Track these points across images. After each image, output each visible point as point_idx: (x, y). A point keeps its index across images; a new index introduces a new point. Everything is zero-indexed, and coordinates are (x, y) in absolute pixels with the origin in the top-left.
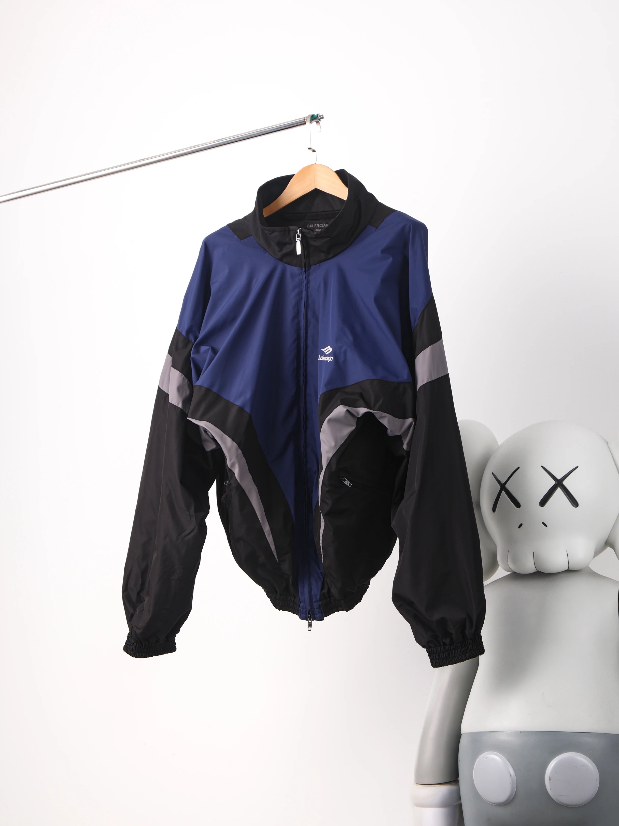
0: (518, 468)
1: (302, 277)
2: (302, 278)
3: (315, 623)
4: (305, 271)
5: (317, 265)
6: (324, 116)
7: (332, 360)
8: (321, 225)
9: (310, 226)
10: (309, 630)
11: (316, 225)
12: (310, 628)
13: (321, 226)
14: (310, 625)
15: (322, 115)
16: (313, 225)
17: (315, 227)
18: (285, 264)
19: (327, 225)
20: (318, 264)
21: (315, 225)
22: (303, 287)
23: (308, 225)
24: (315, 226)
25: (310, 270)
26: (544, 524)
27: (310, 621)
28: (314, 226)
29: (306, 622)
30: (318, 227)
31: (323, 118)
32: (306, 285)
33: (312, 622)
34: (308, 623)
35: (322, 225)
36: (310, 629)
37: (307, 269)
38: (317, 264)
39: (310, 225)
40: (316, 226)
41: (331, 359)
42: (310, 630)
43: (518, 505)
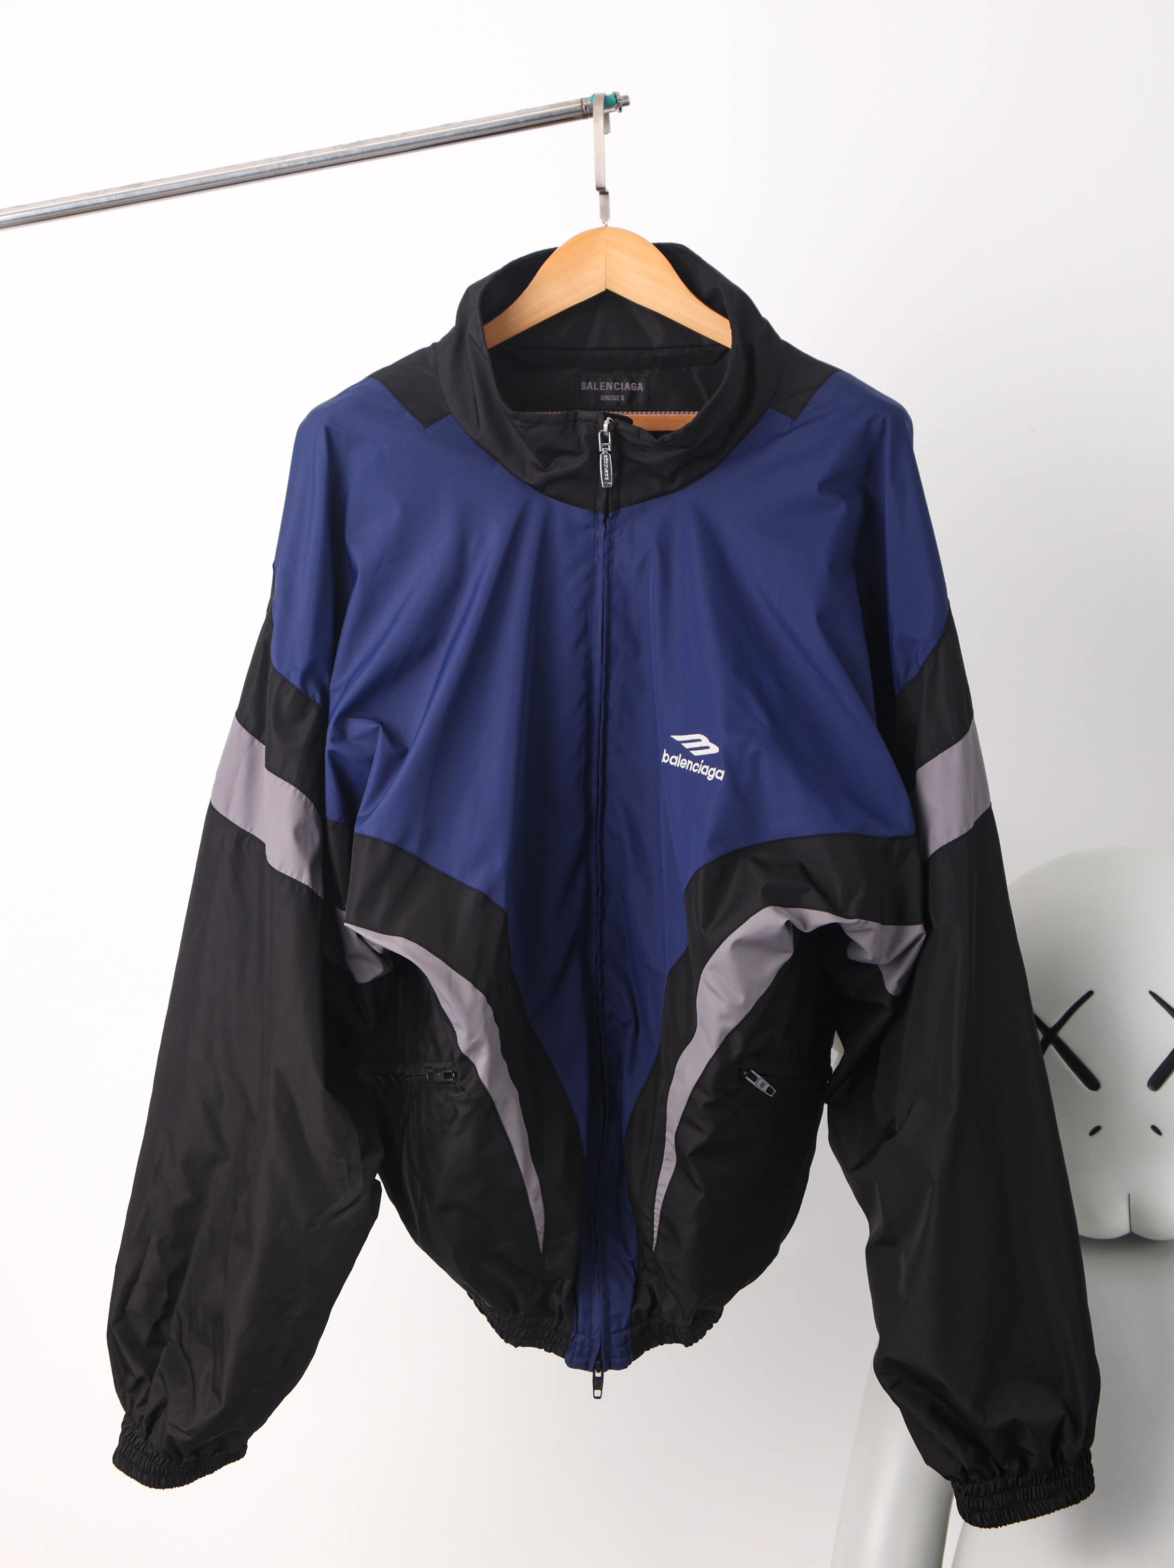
0: (1090, 994)
1: (595, 533)
2: (595, 536)
3: (610, 1375)
4: (604, 521)
5: (637, 505)
6: (631, 100)
7: (721, 778)
8: (619, 384)
9: (587, 386)
10: (595, 1396)
11: (605, 385)
12: (600, 1391)
13: (617, 388)
14: (598, 1384)
15: (626, 97)
16: (595, 383)
17: (601, 389)
18: (551, 499)
19: (634, 385)
20: (640, 504)
21: (601, 383)
22: (598, 559)
23: (583, 383)
24: (601, 386)
25: (617, 516)
26: (1155, 1129)
27: (598, 1375)
28: (598, 386)
29: (586, 1377)
30: (611, 389)
31: (627, 104)
32: (604, 555)
33: (602, 1375)
34: (595, 1378)
35: (619, 386)
36: (598, 1393)
37: (610, 515)
38: (637, 503)
39: (587, 382)
40: (605, 388)
41: (720, 775)
42: (600, 1396)
43: (1093, 1083)
